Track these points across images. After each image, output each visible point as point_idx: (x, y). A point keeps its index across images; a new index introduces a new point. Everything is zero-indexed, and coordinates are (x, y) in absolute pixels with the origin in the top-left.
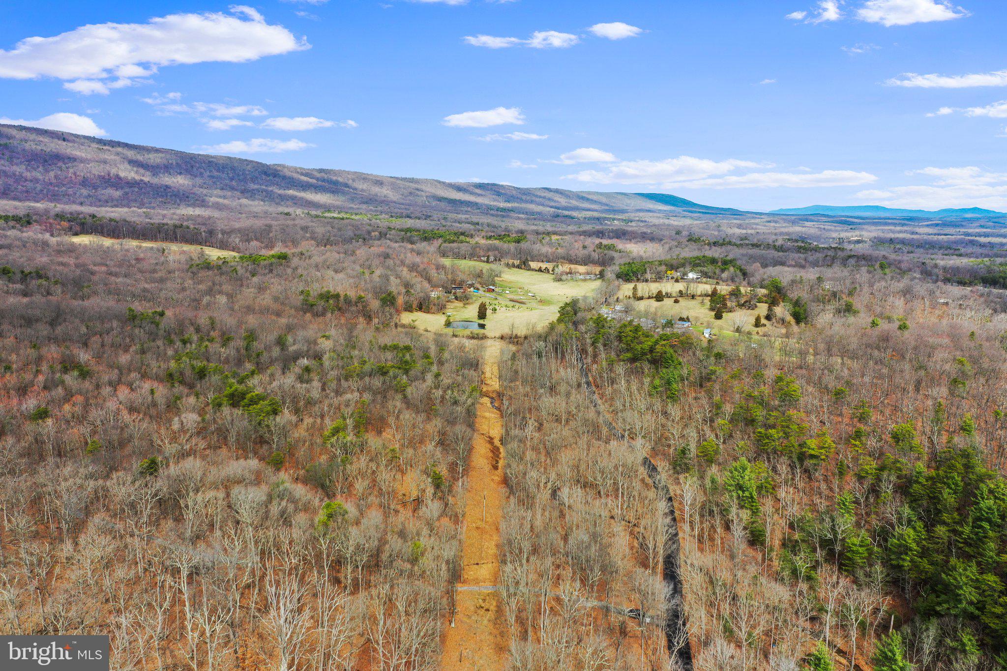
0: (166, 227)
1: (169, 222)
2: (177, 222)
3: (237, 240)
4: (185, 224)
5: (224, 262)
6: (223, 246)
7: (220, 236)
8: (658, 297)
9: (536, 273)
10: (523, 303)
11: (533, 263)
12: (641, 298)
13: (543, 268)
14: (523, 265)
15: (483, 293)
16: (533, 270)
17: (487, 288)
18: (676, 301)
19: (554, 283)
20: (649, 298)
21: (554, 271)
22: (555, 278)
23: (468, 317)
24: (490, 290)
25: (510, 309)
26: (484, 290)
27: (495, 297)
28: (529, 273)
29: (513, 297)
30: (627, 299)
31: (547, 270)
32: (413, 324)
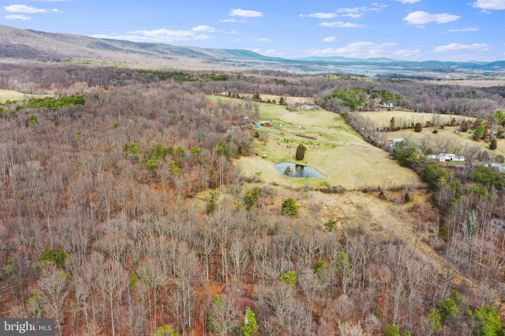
8: (417, 128)
9: (268, 104)
10: (312, 138)
11: (263, 97)
12: (398, 129)
13: (272, 100)
14: (257, 98)
15: (262, 127)
16: (263, 102)
17: (264, 122)
18: (435, 132)
19: (291, 113)
20: (405, 128)
21: (282, 102)
22: (287, 109)
23: (282, 157)
24: (267, 125)
25: (312, 146)
26: (262, 125)
27: (279, 132)
28: (263, 104)
29: (293, 131)
30: (387, 130)
31: (274, 102)
32: (258, 177)
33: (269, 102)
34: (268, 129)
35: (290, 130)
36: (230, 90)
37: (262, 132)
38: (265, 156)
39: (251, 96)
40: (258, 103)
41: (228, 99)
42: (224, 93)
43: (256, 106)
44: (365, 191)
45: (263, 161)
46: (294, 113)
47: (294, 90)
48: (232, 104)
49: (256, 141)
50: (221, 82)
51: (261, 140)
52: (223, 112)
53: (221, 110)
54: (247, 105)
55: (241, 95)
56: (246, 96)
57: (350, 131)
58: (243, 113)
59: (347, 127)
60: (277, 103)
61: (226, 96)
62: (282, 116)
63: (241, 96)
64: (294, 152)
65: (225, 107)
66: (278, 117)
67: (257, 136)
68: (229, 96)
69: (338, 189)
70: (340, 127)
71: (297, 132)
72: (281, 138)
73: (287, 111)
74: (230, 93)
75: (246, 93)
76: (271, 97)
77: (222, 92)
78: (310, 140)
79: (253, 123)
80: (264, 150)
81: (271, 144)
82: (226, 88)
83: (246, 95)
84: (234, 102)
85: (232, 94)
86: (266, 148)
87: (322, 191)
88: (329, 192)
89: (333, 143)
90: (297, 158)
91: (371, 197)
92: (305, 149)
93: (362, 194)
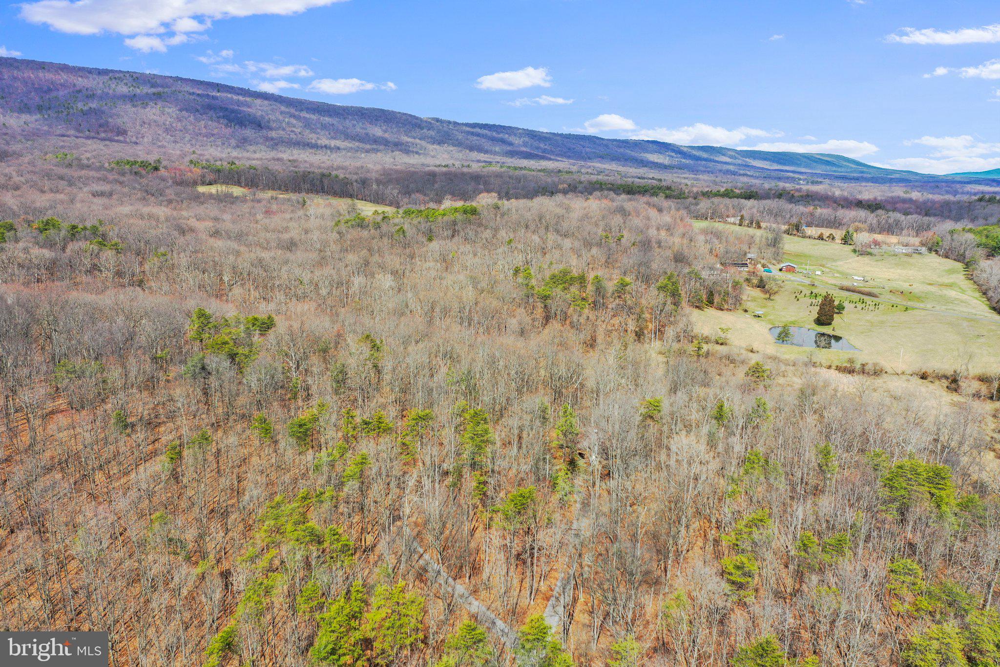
0: (311, 175)
1: (316, 171)
2: (325, 171)
3: (395, 192)
4: (334, 173)
5: (384, 218)
6: (378, 199)
7: (375, 186)
9: (815, 241)
11: (812, 230)
13: (826, 235)
14: (796, 231)
15: (780, 273)
16: (807, 237)
17: (786, 266)
19: (860, 257)
21: (846, 240)
22: (855, 251)
24: (791, 269)
25: (860, 307)
26: (780, 269)
27: (808, 282)
28: (804, 240)
29: (839, 283)
31: (832, 238)
32: (723, 336)
33: (821, 238)
34: (789, 276)
37: (775, 280)
38: (759, 313)
40: (793, 239)
41: (734, 228)
42: (731, 220)
44: (924, 377)
45: (752, 321)
46: (866, 259)
51: (764, 292)
57: (970, 292)
59: (966, 284)
60: (838, 241)
61: (731, 223)
62: (833, 260)
63: (764, 226)
64: (814, 312)
67: (760, 285)
68: (741, 224)
70: (951, 284)
71: (847, 284)
72: (808, 292)
73: (851, 254)
74: (743, 219)
77: (727, 217)
78: (863, 297)
80: (763, 307)
81: (780, 299)
84: (745, 232)
86: (769, 303)
87: (839, 369)
88: (851, 371)
89: (910, 304)
90: (819, 322)
91: (932, 387)
92: (841, 308)
93: (917, 380)
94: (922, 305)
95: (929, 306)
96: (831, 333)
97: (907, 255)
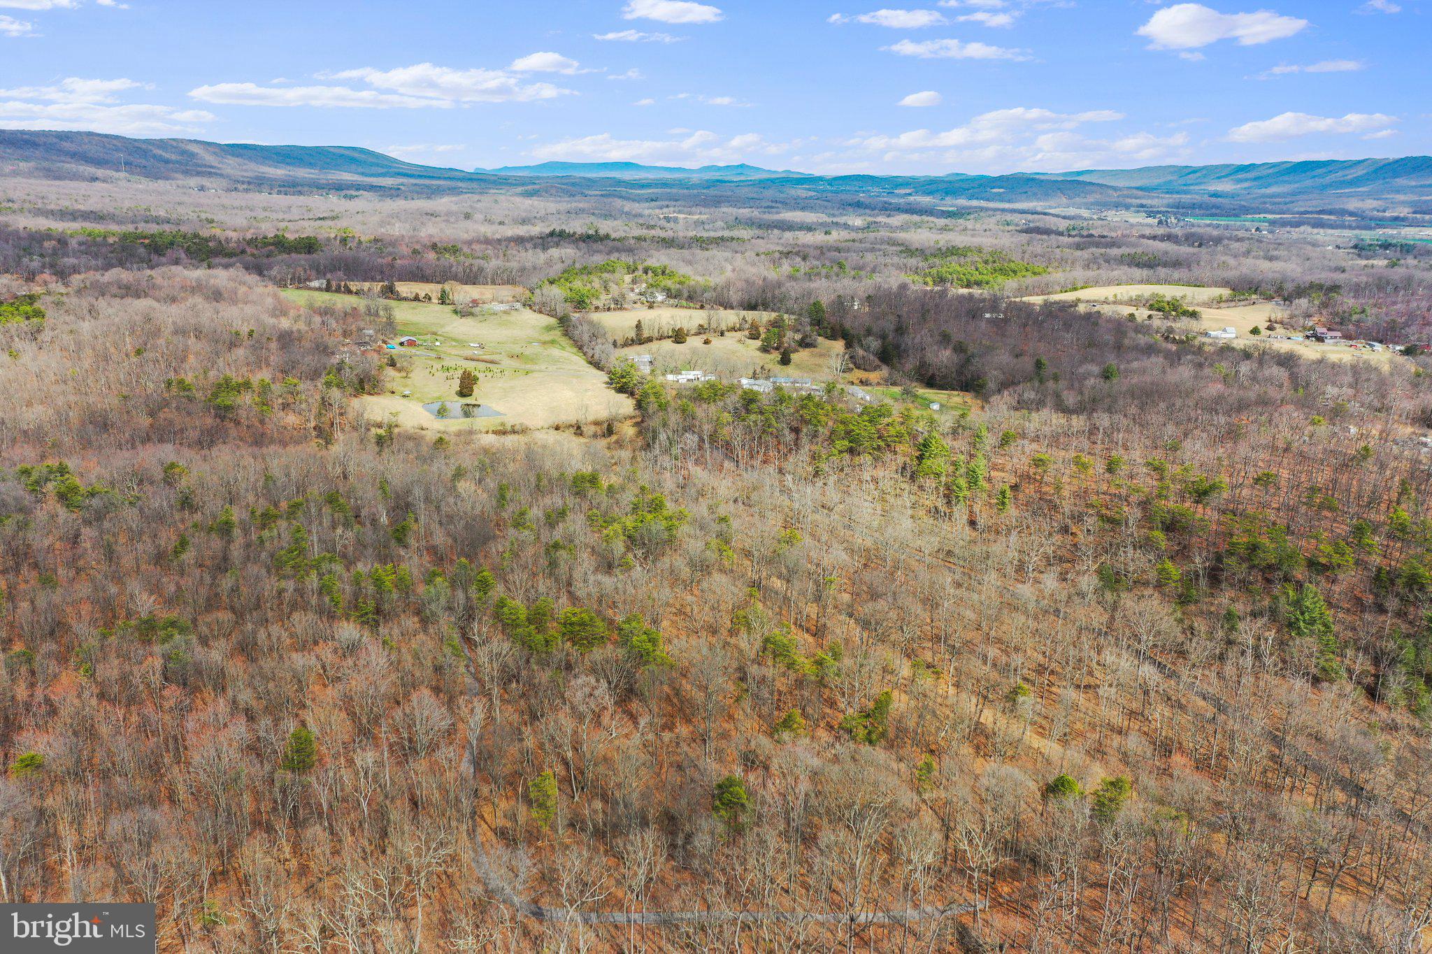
8: (679, 337)
9: (415, 303)
10: (492, 362)
11: (404, 288)
12: (650, 340)
13: (422, 295)
14: (389, 292)
15: (402, 348)
16: (405, 299)
17: (403, 339)
18: (707, 342)
19: (464, 319)
20: (661, 338)
21: (443, 300)
22: (455, 312)
23: (437, 394)
24: (411, 343)
25: (490, 375)
26: (402, 344)
27: (433, 354)
28: (405, 304)
29: (461, 353)
30: (629, 343)
31: (428, 298)
32: (394, 419)
33: (416, 299)
34: (413, 350)
35: (454, 352)
36: (329, 276)
37: (401, 356)
38: (407, 393)
39: (377, 287)
40: (392, 303)
41: (326, 296)
42: (315, 284)
43: (386, 309)
44: (557, 428)
45: (404, 401)
46: (469, 321)
47: (475, 269)
48: (339, 306)
49: (390, 372)
50: (302, 258)
51: (400, 370)
52: (323, 323)
53: (317, 319)
54: (369, 309)
55: (354, 286)
56: (366, 289)
57: (568, 349)
58: (362, 324)
59: (564, 341)
60: (435, 300)
61: (319, 289)
62: (442, 326)
63: (354, 289)
64: (456, 385)
65: (326, 314)
66: (434, 330)
67: (392, 363)
68: (328, 289)
69: (516, 428)
70: (553, 342)
71: (468, 353)
72: (437, 365)
73: (454, 316)
74: (329, 282)
75: (365, 280)
76: (422, 289)
77: (310, 281)
78: (489, 365)
79: (385, 342)
80: (405, 386)
81: (418, 376)
82: (320, 273)
83: (366, 285)
84: (342, 301)
85: (334, 284)
86: (409, 382)
87: (494, 432)
88: (504, 433)
89: (528, 367)
90: (462, 394)
91: (565, 435)
92: (476, 379)
93: (553, 432)
94: (537, 368)
95: (543, 367)
96: (474, 402)
97: (505, 312)
